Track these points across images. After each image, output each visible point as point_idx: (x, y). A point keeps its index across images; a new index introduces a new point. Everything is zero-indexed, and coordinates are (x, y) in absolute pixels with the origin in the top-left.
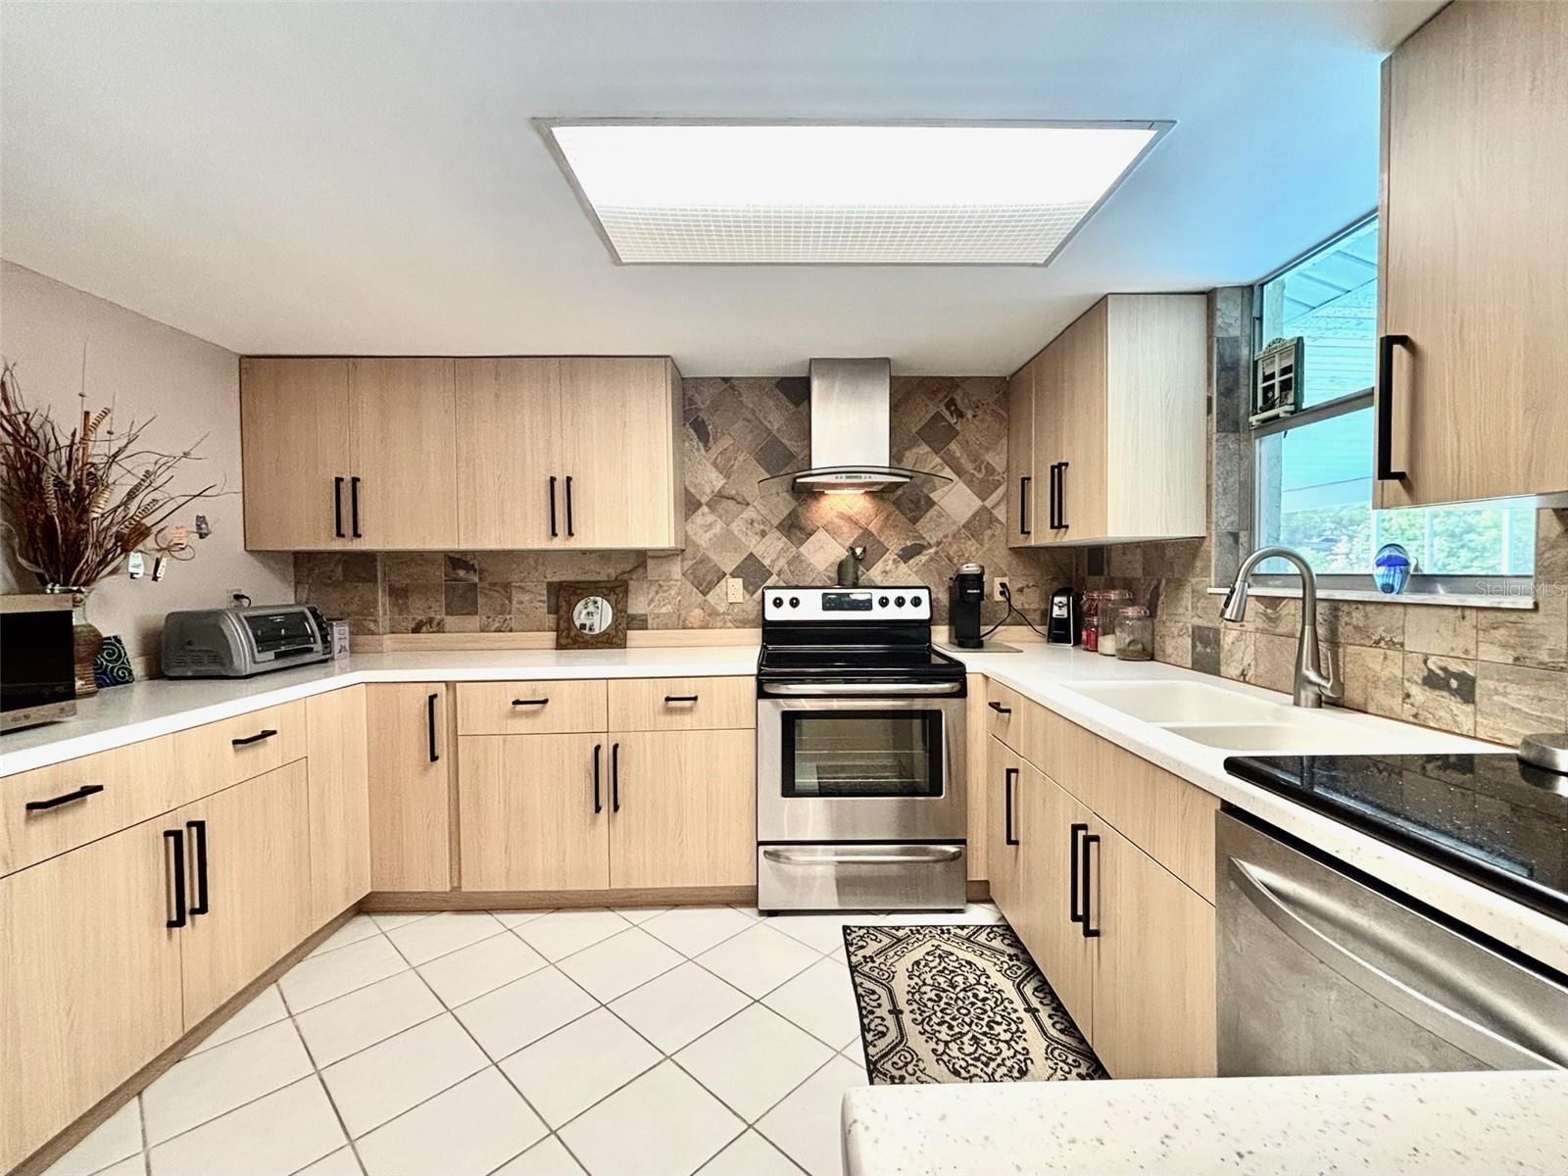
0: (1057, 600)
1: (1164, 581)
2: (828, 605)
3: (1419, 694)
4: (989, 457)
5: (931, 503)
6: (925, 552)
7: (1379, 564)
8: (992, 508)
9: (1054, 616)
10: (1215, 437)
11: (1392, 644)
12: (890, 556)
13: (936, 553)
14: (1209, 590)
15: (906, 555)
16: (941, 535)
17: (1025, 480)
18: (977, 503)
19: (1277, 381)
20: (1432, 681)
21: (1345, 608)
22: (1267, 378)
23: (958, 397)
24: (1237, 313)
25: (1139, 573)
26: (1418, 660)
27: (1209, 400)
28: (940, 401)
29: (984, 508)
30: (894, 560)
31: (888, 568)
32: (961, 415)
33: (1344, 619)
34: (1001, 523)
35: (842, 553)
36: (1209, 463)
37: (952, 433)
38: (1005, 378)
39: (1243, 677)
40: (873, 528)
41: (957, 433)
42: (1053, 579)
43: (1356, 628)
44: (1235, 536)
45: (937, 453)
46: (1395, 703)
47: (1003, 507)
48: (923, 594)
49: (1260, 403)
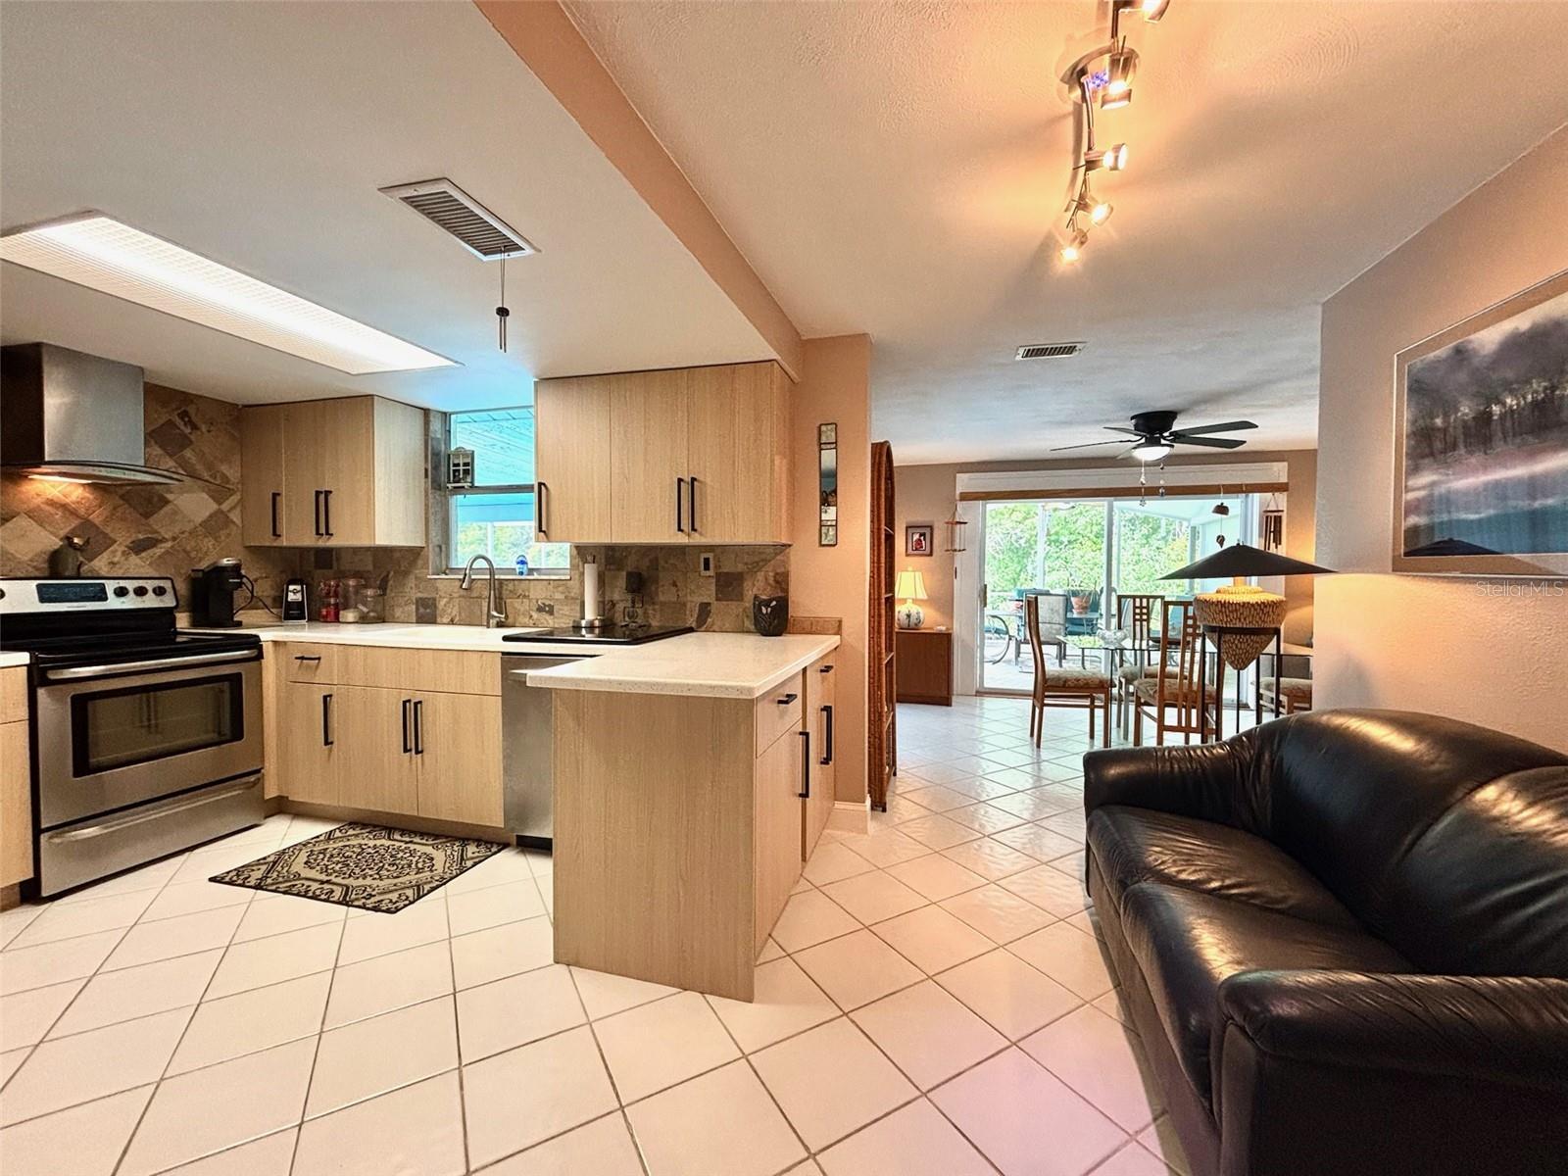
0: (291, 588)
1: (392, 573)
2: (44, 595)
3: (535, 615)
4: (224, 468)
5: (167, 502)
6: (159, 546)
7: (518, 563)
8: (229, 511)
9: (289, 600)
10: (430, 492)
11: (525, 596)
12: (118, 548)
13: (172, 547)
14: (429, 577)
15: (138, 548)
16: (177, 530)
17: (275, 496)
18: (214, 506)
19: (461, 468)
20: (540, 609)
21: (506, 583)
22: (455, 465)
23: (191, 410)
24: (439, 426)
25: (370, 567)
26: (534, 601)
27: (426, 470)
28: (173, 410)
29: (220, 511)
30: (123, 553)
31: (116, 560)
32: (195, 427)
33: (505, 587)
34: (237, 526)
35: (56, 543)
36: (427, 505)
37: (185, 442)
38: (237, 405)
39: (452, 622)
40: (97, 518)
41: (191, 442)
42: (282, 572)
43: (511, 591)
44: (440, 547)
45: (171, 456)
46: (527, 620)
47: (238, 511)
48: (167, 584)
49: (452, 479)
